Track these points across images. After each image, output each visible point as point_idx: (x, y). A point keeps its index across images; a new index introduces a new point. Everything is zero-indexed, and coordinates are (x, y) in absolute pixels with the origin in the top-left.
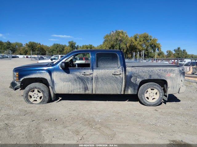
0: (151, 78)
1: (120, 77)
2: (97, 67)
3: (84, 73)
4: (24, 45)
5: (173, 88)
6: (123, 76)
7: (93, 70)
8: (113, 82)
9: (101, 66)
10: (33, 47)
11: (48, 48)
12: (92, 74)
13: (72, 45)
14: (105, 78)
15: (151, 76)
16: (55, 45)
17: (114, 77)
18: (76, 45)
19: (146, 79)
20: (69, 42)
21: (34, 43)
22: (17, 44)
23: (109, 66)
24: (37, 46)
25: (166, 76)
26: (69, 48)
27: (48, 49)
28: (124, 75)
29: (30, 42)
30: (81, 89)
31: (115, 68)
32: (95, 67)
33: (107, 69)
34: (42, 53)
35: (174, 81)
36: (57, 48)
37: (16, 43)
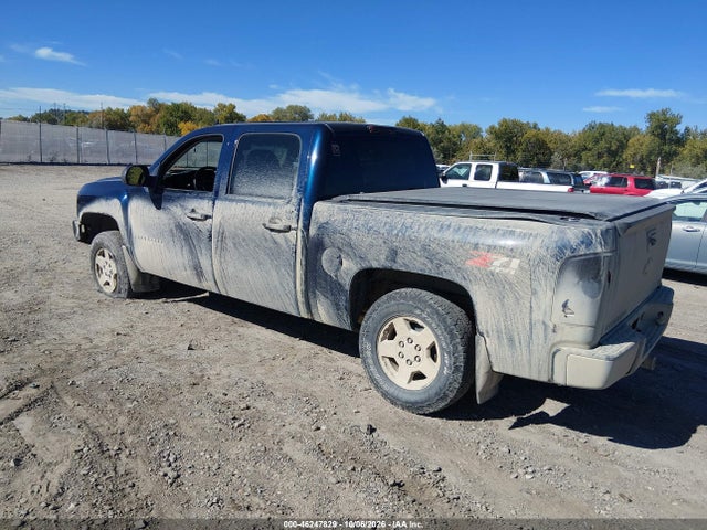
0: (396, 267)
1: (287, 240)
2: (230, 190)
3: (193, 211)
4: (485, 135)
5: (511, 340)
6: (295, 237)
7: (214, 204)
8: (266, 258)
9: (242, 190)
10: (509, 139)
11: (562, 140)
12: (210, 217)
13: (661, 127)
14: (244, 240)
15: (394, 253)
16: (591, 127)
17: (268, 237)
18: (680, 128)
19: (375, 265)
20: (651, 116)
21: (515, 123)
22: (465, 129)
23: (262, 190)
24: (525, 136)
25: (469, 263)
26: (648, 139)
27: (563, 143)
28: (300, 234)
29: (505, 121)
30: (189, 272)
31: (280, 201)
32: (222, 193)
33: (253, 203)
34: (539, 160)
35: (510, 301)
36: (597, 142)
37: (463, 125)
